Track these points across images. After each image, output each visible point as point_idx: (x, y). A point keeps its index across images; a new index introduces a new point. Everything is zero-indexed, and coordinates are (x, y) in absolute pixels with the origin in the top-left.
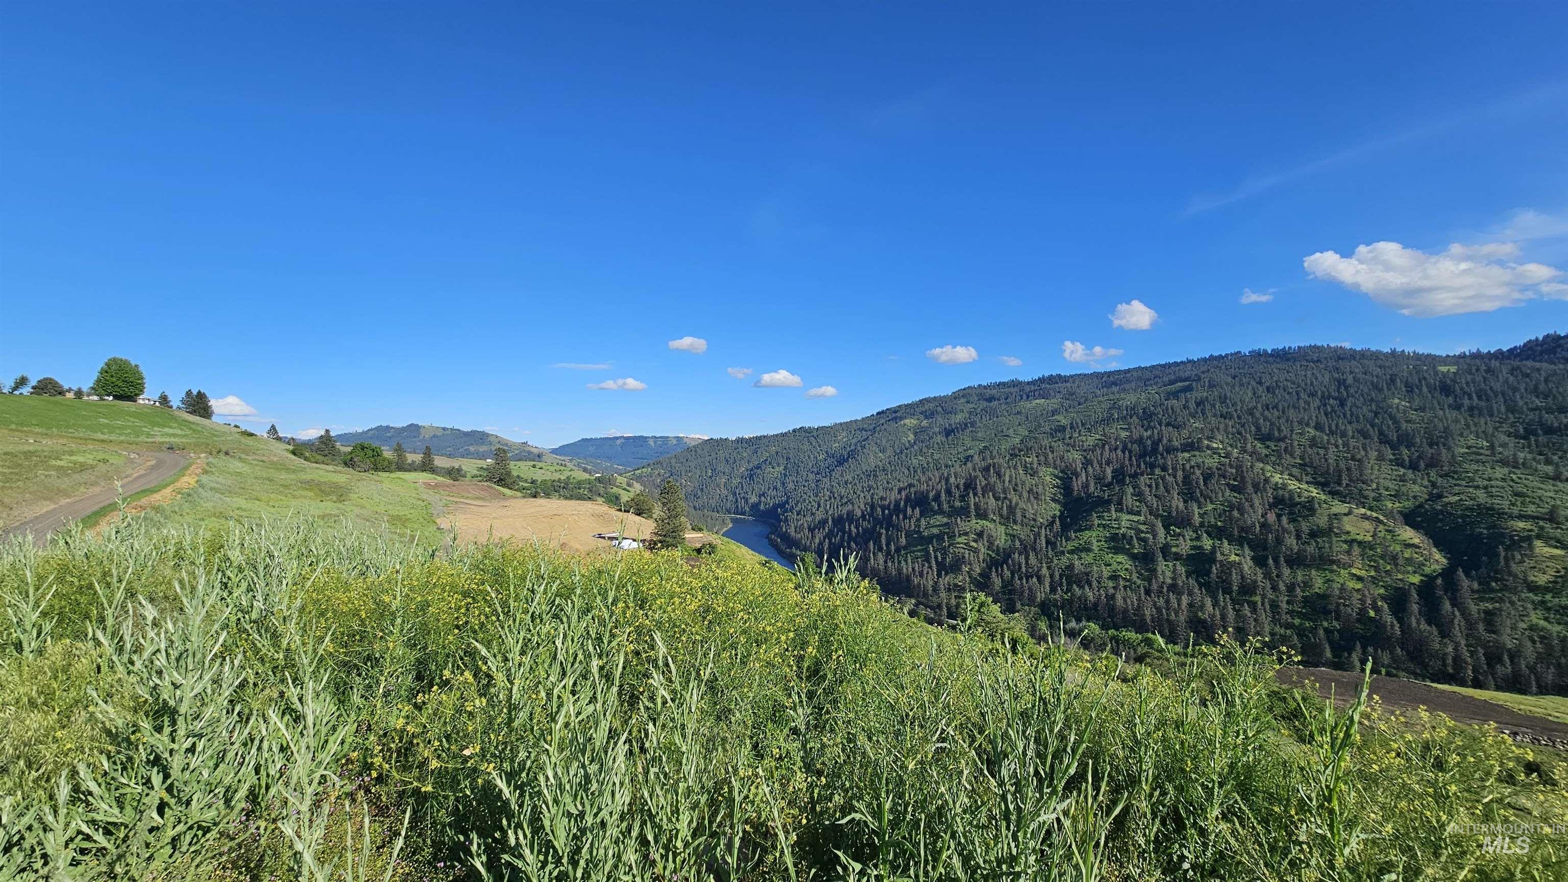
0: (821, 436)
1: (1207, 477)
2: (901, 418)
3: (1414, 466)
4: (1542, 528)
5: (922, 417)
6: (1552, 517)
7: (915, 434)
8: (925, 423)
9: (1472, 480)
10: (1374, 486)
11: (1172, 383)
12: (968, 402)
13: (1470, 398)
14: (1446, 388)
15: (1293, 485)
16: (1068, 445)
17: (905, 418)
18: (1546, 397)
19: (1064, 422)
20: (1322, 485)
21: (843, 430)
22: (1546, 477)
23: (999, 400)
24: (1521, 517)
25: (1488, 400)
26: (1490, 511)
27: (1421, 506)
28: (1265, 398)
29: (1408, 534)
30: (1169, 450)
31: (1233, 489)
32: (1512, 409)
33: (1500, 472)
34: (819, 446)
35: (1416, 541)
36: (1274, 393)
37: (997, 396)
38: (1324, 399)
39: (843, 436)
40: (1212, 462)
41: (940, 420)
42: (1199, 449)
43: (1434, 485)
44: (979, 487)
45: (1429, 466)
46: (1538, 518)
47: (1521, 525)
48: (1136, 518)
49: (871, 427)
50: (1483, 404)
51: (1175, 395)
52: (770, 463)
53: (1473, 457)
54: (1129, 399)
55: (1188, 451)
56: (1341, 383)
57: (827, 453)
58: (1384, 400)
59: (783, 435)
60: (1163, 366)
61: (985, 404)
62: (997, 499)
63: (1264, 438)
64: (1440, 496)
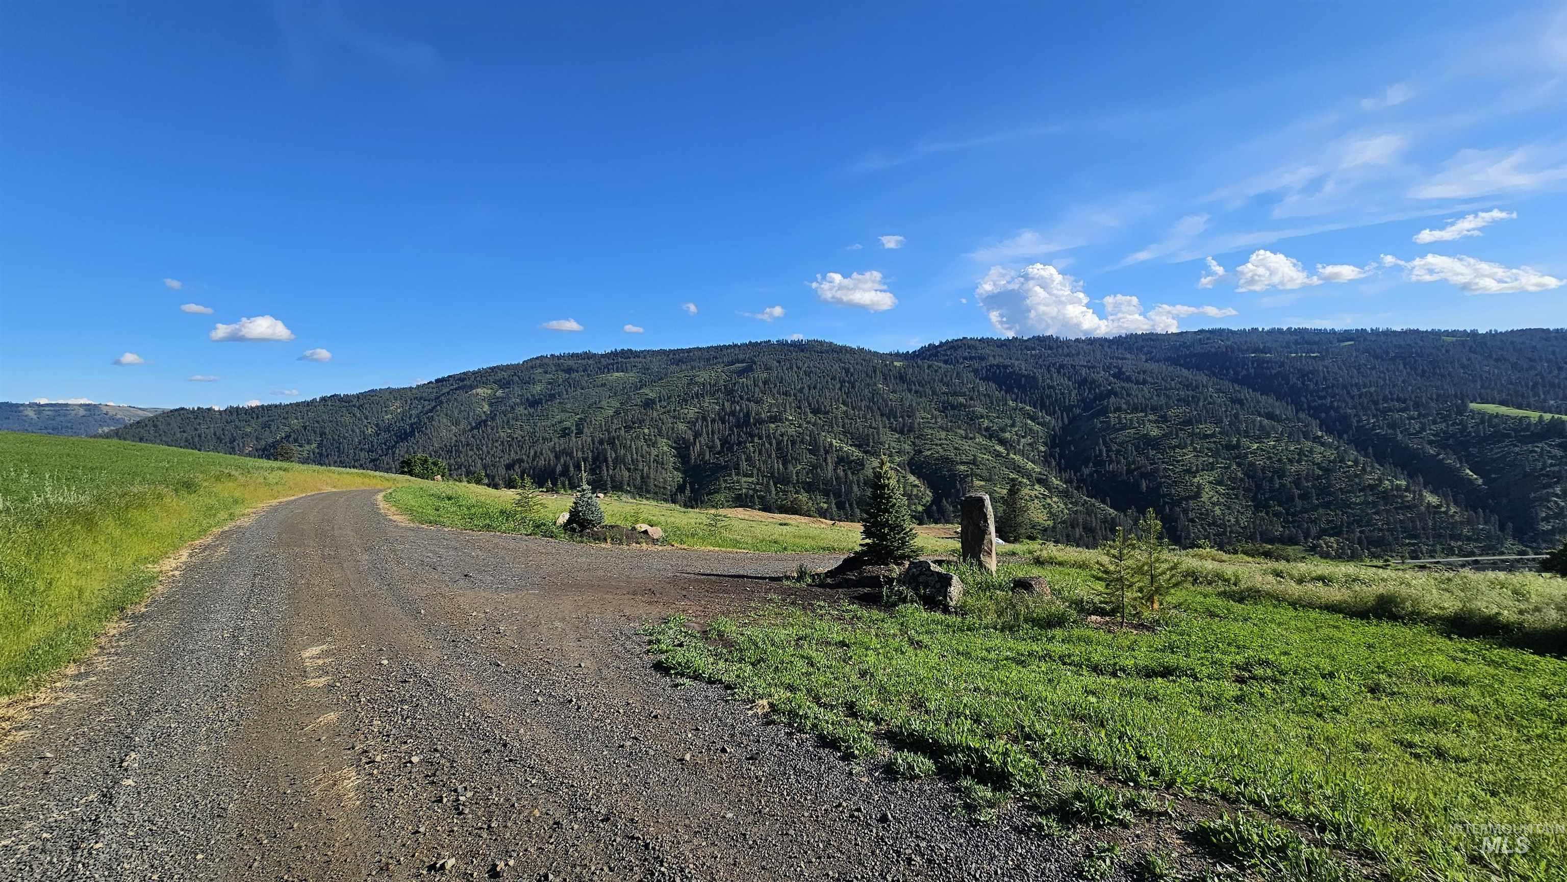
0: (367, 406)
1: (793, 443)
2: (472, 388)
3: (901, 432)
4: (972, 469)
5: (496, 386)
6: (974, 462)
7: (491, 405)
8: (499, 393)
9: (932, 441)
10: (887, 446)
11: (732, 363)
12: (546, 372)
13: (915, 385)
14: (902, 378)
15: (846, 448)
16: (674, 417)
17: (477, 387)
18: (948, 386)
19: (652, 395)
20: (859, 446)
21: (396, 400)
22: (962, 437)
23: (577, 372)
24: (962, 463)
25: (923, 386)
26: (946, 460)
27: (912, 459)
28: (806, 379)
29: (912, 478)
30: (760, 422)
31: (810, 451)
32: (934, 393)
33: (943, 434)
34: (367, 418)
35: (917, 482)
36: (809, 376)
37: (575, 367)
38: (842, 382)
39: (396, 407)
40: (792, 431)
41: (517, 391)
42: (781, 420)
43: (914, 443)
44: (610, 459)
45: (909, 431)
46: (968, 463)
47: (962, 468)
48: (750, 480)
49: (433, 396)
50: (921, 389)
51: (740, 373)
52: (296, 441)
53: (927, 425)
54: (703, 376)
55: (773, 423)
56: (847, 371)
57: (377, 425)
58: (875, 384)
59: (307, 404)
60: (716, 348)
61: (562, 376)
62: (629, 470)
63: (815, 412)
64: (920, 452)
